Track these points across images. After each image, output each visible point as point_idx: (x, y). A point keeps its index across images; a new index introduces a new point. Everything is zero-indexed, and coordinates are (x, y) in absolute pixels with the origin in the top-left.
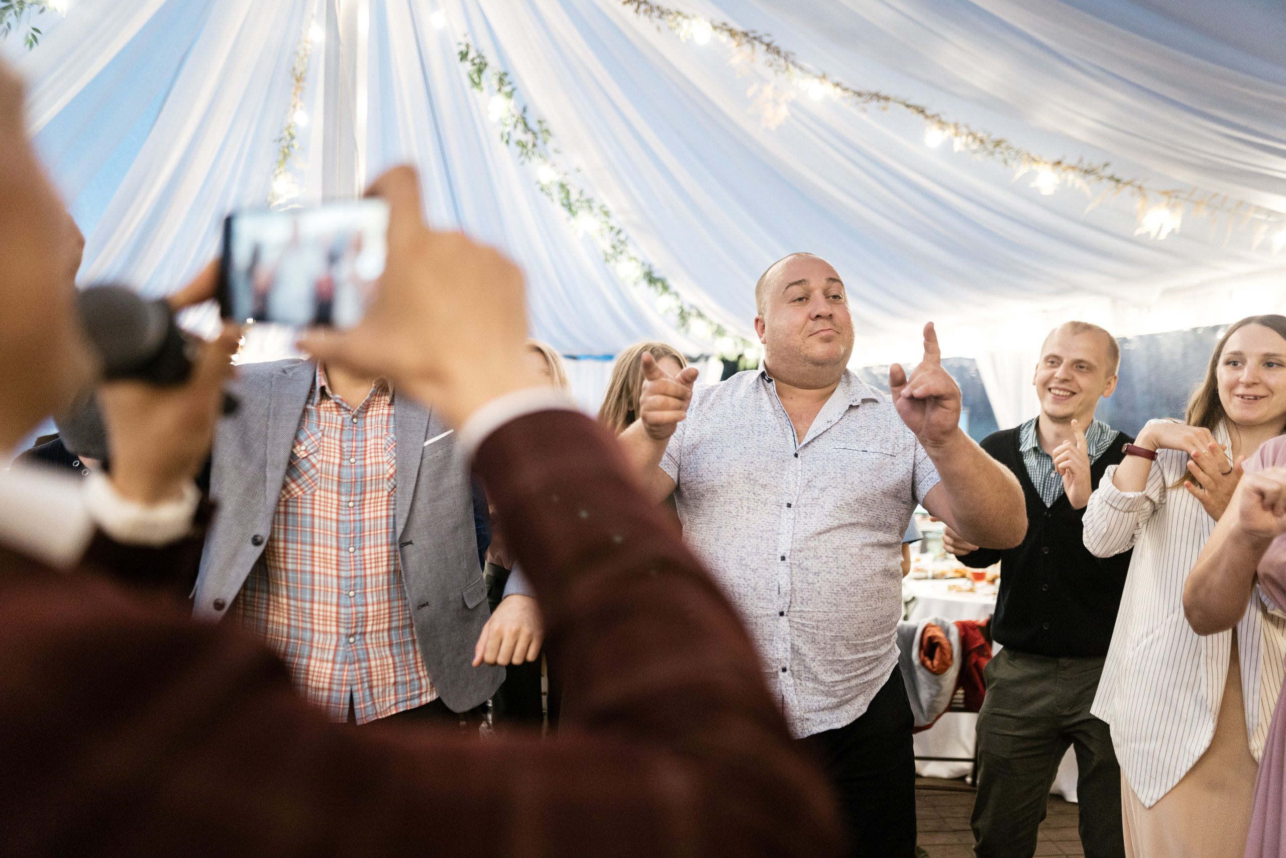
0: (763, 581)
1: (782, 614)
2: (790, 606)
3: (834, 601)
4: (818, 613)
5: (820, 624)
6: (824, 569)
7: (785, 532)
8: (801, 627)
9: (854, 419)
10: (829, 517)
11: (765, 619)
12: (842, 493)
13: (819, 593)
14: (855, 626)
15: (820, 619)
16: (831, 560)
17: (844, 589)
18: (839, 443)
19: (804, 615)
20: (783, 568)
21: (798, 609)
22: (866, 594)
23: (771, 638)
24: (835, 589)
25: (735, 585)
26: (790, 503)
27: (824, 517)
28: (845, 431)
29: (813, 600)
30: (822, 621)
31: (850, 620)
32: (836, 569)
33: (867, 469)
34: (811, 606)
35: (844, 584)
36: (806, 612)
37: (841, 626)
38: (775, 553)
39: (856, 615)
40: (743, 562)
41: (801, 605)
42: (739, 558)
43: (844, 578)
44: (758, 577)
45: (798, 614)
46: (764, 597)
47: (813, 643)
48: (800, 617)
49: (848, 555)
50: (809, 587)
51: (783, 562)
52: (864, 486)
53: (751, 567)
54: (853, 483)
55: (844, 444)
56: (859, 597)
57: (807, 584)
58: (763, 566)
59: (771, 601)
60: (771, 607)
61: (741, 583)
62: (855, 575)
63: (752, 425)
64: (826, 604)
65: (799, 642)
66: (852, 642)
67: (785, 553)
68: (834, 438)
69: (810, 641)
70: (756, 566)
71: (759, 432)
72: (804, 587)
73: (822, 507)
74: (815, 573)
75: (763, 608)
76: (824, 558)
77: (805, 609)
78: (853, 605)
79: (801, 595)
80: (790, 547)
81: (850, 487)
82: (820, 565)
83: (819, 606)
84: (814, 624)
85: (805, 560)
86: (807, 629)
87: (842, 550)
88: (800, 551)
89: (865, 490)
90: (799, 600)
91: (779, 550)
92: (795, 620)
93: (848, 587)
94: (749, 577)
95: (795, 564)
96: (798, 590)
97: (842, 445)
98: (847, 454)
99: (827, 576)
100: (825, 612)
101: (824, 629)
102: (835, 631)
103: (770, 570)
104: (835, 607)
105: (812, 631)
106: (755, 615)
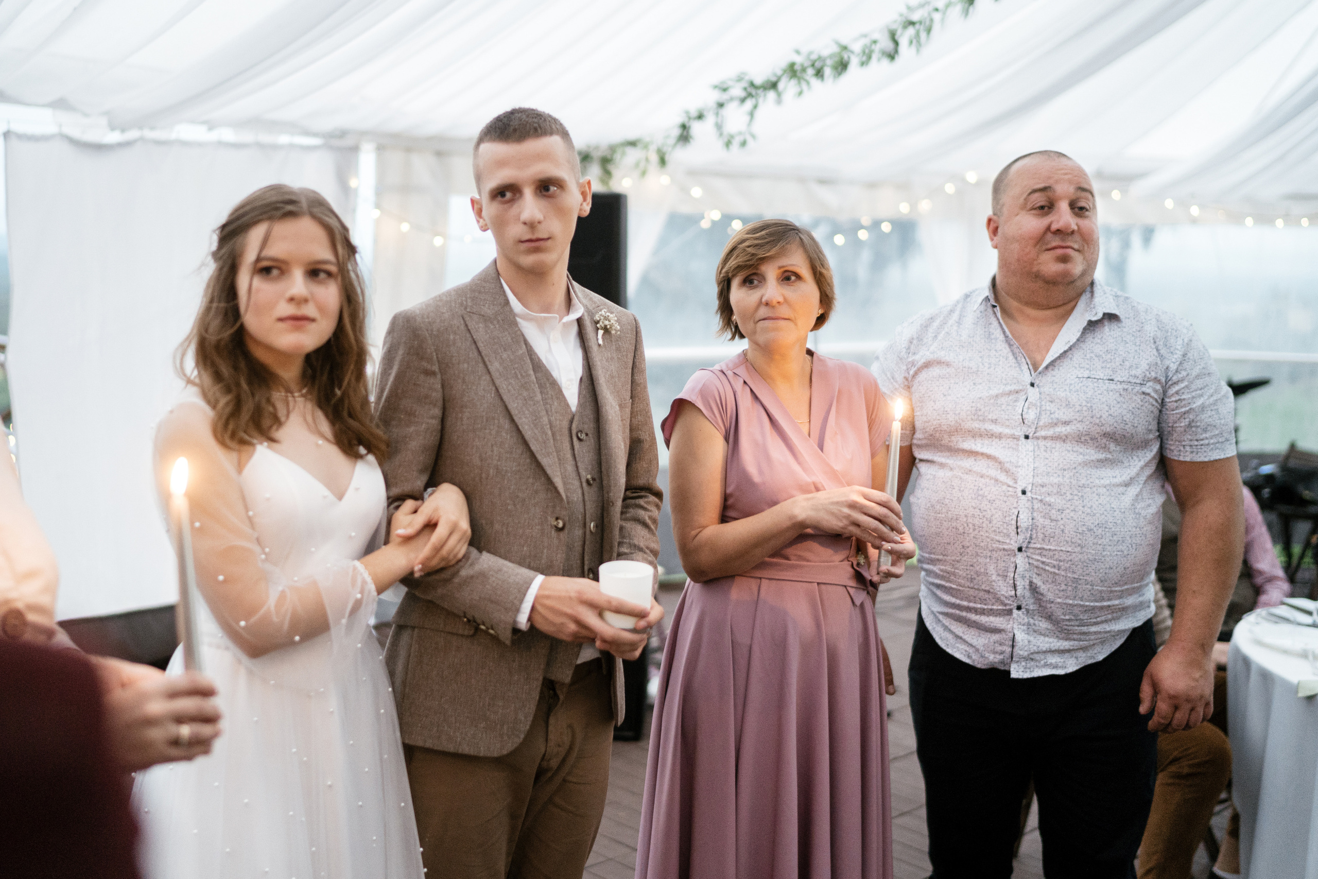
0: (1000, 513)
1: (1020, 549)
2: (1029, 542)
3: (1080, 542)
4: (1061, 552)
5: (1061, 564)
6: (1069, 506)
7: (1025, 465)
8: (1041, 566)
9: (1099, 341)
10: (1071, 452)
11: (1001, 553)
12: (1088, 427)
13: (1063, 531)
14: (1101, 571)
15: (1062, 558)
16: (1076, 498)
17: (1090, 530)
18: (1082, 370)
19: (1045, 553)
20: (1023, 502)
21: (1039, 546)
22: (1115, 538)
23: (1006, 574)
24: (1080, 529)
25: (969, 515)
26: (1027, 434)
27: (1066, 452)
28: (1088, 356)
29: (1056, 537)
30: (1064, 561)
31: (1096, 563)
32: (1081, 508)
33: (1115, 402)
34: (1054, 543)
35: (1090, 524)
36: (1046, 550)
37: (1085, 568)
38: (1015, 486)
39: (1103, 559)
41: (1043, 542)
43: (1090, 518)
44: (995, 509)
45: (1038, 551)
46: (1000, 530)
47: (1054, 584)
48: (1040, 554)
49: (1094, 495)
50: (1052, 524)
51: (1023, 496)
52: (1114, 420)
53: (988, 498)
54: (1101, 417)
55: (1088, 372)
56: (1107, 540)
57: (1049, 521)
58: (1001, 498)
59: (1008, 536)
60: (1008, 541)
61: (976, 514)
62: (1103, 516)
63: (981, 357)
64: (1069, 543)
65: (1037, 581)
66: (1097, 588)
67: (1026, 487)
68: (1077, 366)
69: (1050, 581)
70: (994, 498)
71: (990, 364)
72: (1046, 523)
74: (1059, 510)
75: (999, 542)
76: (1068, 494)
77: (1046, 547)
78: (1100, 548)
79: (1042, 531)
80: (1031, 480)
81: (1097, 421)
82: (1064, 502)
83: (1062, 544)
84: (1055, 563)
85: (1047, 495)
86: (1047, 568)
87: (1089, 489)
88: (1043, 486)
89: (1115, 424)
90: (1041, 536)
91: (1020, 483)
92: (1034, 556)
93: (1095, 529)
94: (985, 508)
95: (1037, 499)
96: (1040, 526)
97: (1086, 374)
98: (1090, 384)
99: (1072, 514)
100: (1068, 552)
101: (1066, 570)
102: (1078, 574)
103: (1007, 504)
104: (1079, 548)
105: (1052, 570)
106: (991, 548)
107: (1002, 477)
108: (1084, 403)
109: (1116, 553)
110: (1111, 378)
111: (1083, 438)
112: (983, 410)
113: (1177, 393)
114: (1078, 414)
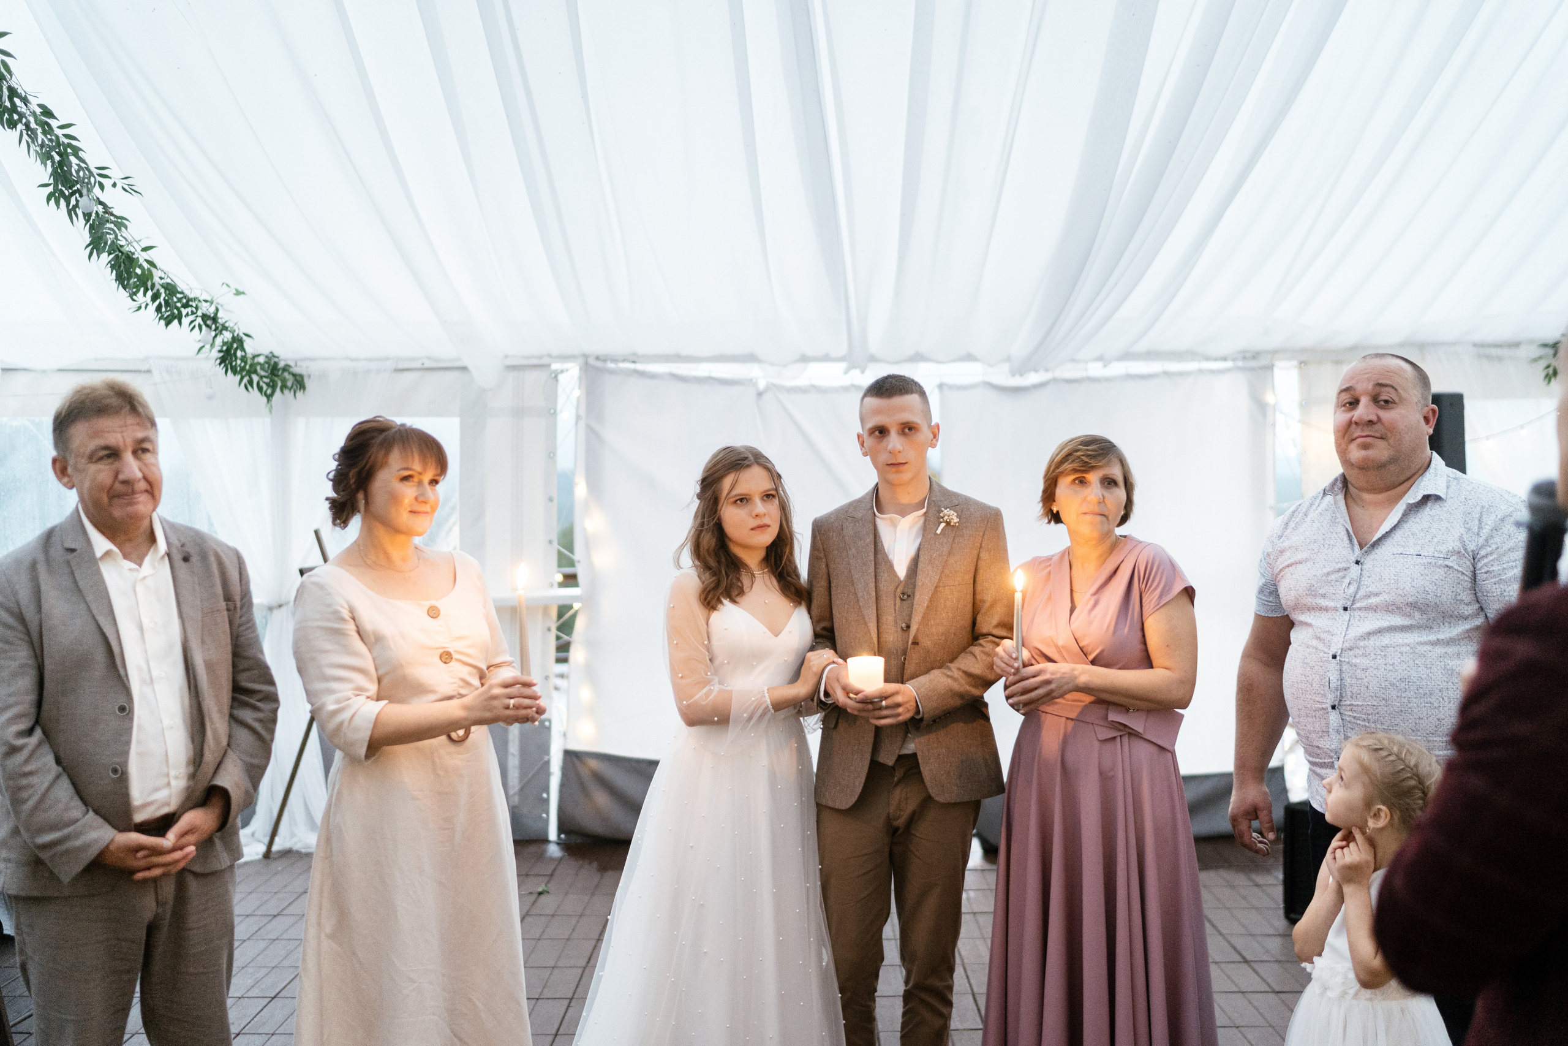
0: (1318, 678)
1: (1336, 708)
2: (1340, 700)
3: (1383, 696)
4: (1367, 707)
5: (1370, 717)
6: (1372, 665)
7: (1339, 633)
8: (1353, 720)
10: (1380, 621)
11: (1321, 712)
12: (1394, 598)
13: (1368, 688)
15: (1369, 712)
16: (1379, 657)
17: (1392, 685)
18: (1398, 548)
19: (1355, 708)
20: (1334, 665)
21: (1348, 703)
22: (1421, 691)
23: (1328, 730)
24: (1383, 684)
26: (1346, 606)
27: (1376, 620)
29: (1362, 694)
30: (1372, 713)
31: (1402, 714)
32: (1384, 666)
33: (1419, 575)
34: (1361, 699)
35: (1393, 680)
36: (1355, 706)
37: (1393, 719)
38: (1328, 652)
39: (1408, 709)
40: (1305, 661)
41: (1352, 699)
42: (1303, 657)
43: (1393, 674)
44: (1315, 674)
45: (1348, 708)
46: (1318, 692)
48: (1351, 710)
49: (1397, 653)
50: (1358, 682)
51: (1333, 660)
52: (1415, 591)
53: (1310, 665)
54: (1404, 588)
55: (1401, 549)
56: (1411, 693)
57: (1356, 680)
58: (1319, 664)
59: (1324, 696)
60: (1325, 701)
61: (1303, 679)
62: (1406, 672)
63: (1324, 539)
64: (1374, 698)
67: (1336, 652)
68: (1396, 544)
70: (1314, 664)
71: (1329, 545)
72: (1353, 682)
73: (1375, 611)
74: (1363, 670)
75: (1319, 703)
76: (1372, 655)
77: (1354, 703)
78: (1405, 700)
79: (1350, 689)
80: (1341, 646)
81: (1401, 592)
82: (1368, 662)
83: (1367, 699)
84: (1364, 716)
85: (1354, 658)
86: (1358, 722)
87: (1392, 649)
88: (1351, 650)
89: (1416, 594)
90: (1349, 694)
91: (1332, 649)
92: (1346, 713)
93: (1398, 683)
94: (1308, 674)
95: (1345, 661)
96: (1348, 685)
97: (1400, 551)
98: (1402, 560)
99: (1375, 672)
100: (1374, 706)
101: (1374, 722)
102: (1387, 724)
103: (1323, 668)
104: (1384, 702)
105: (1363, 723)
106: (1314, 709)
107: (1320, 646)
108: (1393, 577)
109: (1424, 705)
110: (1419, 553)
111: (1390, 608)
112: (1316, 586)
113: (1486, 565)
114: (1386, 587)
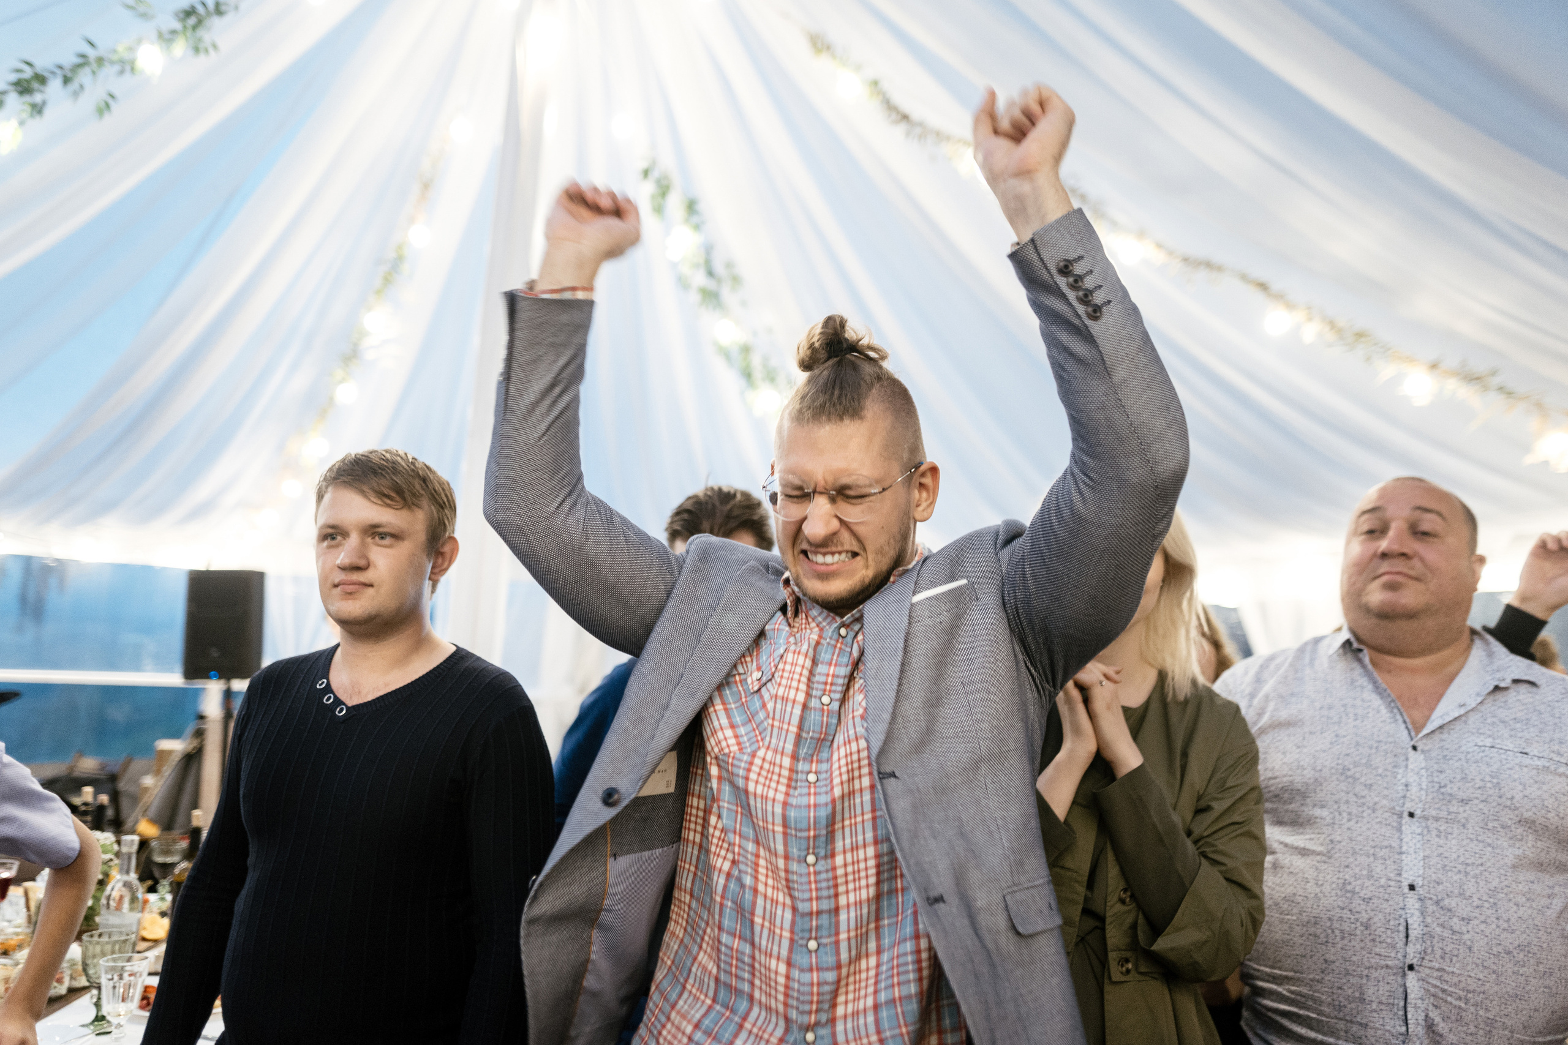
0: (1380, 916)
1: (1410, 969)
2: (1423, 959)
3: (1494, 967)
4: (1469, 979)
5: (1470, 995)
6: (1477, 915)
7: (1411, 850)
8: (1440, 994)
9: (1502, 704)
10: (1476, 842)
11: (1382, 971)
12: (1496, 810)
13: (1470, 949)
14: (1524, 1012)
15: (1471, 988)
16: (1486, 905)
17: (1509, 953)
18: (1482, 737)
19: (1446, 977)
20: (1412, 901)
21: (1436, 966)
22: (1541, 967)
23: (1391, 1001)
24: (1494, 949)
25: (1335, 918)
26: (1412, 811)
27: (1468, 841)
28: (1489, 721)
29: (1461, 957)
30: (1474, 991)
31: (1518, 1001)
32: (1494, 920)
33: (1532, 781)
34: (1457, 965)
35: (1507, 944)
36: (1449, 973)
37: (1503, 1006)
38: (1398, 879)
39: (1527, 996)
40: (1349, 888)
41: (1442, 961)
42: (1341, 881)
43: (1508, 935)
44: (1373, 910)
45: (1436, 974)
46: (1382, 939)
47: (1458, 1023)
48: (1440, 978)
49: (1511, 904)
50: (1454, 937)
51: (1412, 892)
52: (1532, 804)
53: (1362, 895)
54: (1513, 797)
55: (1490, 740)
56: (1531, 970)
57: (1450, 932)
58: (1381, 895)
59: (1394, 947)
60: (1393, 955)
61: (1345, 916)
62: (1525, 936)
64: (1481, 968)
65: (1434, 1015)
66: (1518, 1036)
67: (1415, 881)
68: (1474, 731)
69: (1453, 1018)
70: (1369, 895)
72: (1445, 934)
73: (1464, 826)
74: (1463, 919)
75: (1380, 955)
76: (1475, 899)
77: (1447, 968)
78: (1522, 979)
79: (1440, 945)
80: (1421, 872)
81: (1508, 803)
82: (1469, 908)
83: (1469, 968)
84: (1461, 993)
85: (1445, 896)
86: (1449, 999)
87: (1503, 895)
88: (1438, 883)
89: (1534, 809)
90: (1439, 953)
91: (1405, 875)
92: (1431, 980)
93: (1515, 952)
94: (1358, 909)
95: (1431, 899)
96: (1436, 937)
97: (1488, 742)
98: (1496, 755)
99: (1481, 927)
100: (1479, 980)
101: (1476, 1005)
102: (1493, 1013)
103: (1391, 903)
104: (1494, 976)
105: (1457, 1003)
106: (1367, 964)
107: (1380, 867)
108: (1488, 778)
109: (1542, 989)
110: (1524, 751)
111: (1490, 825)
114: (1479, 791)
